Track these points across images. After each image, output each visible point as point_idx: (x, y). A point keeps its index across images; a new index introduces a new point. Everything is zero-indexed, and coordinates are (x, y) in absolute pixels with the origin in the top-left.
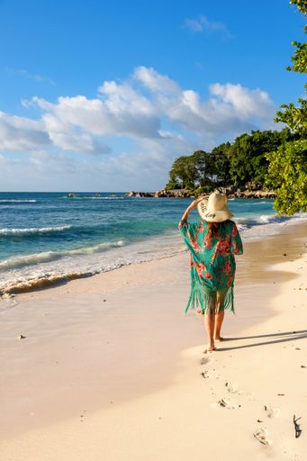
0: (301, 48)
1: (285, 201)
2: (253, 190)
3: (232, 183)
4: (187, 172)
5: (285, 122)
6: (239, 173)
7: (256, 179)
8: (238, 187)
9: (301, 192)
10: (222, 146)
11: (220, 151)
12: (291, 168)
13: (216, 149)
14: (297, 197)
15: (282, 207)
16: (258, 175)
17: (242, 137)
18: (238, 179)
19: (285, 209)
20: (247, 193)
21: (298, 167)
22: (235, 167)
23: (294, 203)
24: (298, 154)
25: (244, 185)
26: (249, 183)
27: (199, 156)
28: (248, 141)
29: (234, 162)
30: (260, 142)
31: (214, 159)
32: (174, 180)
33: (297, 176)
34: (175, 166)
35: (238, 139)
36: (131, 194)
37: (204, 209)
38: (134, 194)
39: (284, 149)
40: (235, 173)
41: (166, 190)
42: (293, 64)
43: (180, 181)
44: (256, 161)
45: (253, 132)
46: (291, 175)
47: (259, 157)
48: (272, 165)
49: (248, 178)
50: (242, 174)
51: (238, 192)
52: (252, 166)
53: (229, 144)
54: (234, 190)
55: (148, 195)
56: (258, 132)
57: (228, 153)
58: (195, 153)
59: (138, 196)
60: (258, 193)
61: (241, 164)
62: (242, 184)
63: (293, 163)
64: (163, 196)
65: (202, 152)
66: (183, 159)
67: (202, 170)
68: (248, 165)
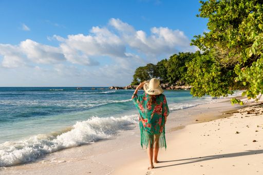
0: (204, 4)
1: (197, 89)
2: (180, 85)
3: (168, 81)
4: (143, 75)
5: (196, 45)
6: (172, 76)
7: (182, 79)
8: (172, 83)
9: (206, 84)
10: (163, 61)
11: (161, 64)
12: (200, 71)
13: (159, 63)
14: (203, 86)
15: (195, 93)
16: (183, 77)
17: (174, 56)
18: (172, 79)
19: (197, 94)
20: (177, 87)
21: (204, 70)
22: (170, 73)
23: (202, 90)
24: (203, 63)
25: (175, 82)
26: (178, 81)
27: (150, 66)
28: (177, 58)
29: (169, 70)
30: (184, 59)
31: (158, 68)
32: (135, 80)
33: (204, 75)
34: (136, 72)
35: (171, 57)
36: (112, 88)
37: (147, 88)
38: (114, 88)
39: (196, 60)
40: (170, 76)
41: (131, 85)
42: (200, 13)
43: (139, 80)
44: (182, 69)
45: (180, 53)
46: (200, 74)
47: (183, 67)
48: (189, 69)
49: (178, 79)
50: (174, 77)
51: (172, 87)
52: (179, 72)
53: (166, 60)
54: (170, 85)
55: (121, 88)
56: (183, 53)
57: (166, 65)
58: (148, 65)
59: (116, 89)
60: (183, 87)
61: (173, 71)
62: (174, 82)
63: (201, 68)
64: (130, 88)
65: (151, 64)
66: (141, 68)
67: (151, 74)
68: (177, 71)
